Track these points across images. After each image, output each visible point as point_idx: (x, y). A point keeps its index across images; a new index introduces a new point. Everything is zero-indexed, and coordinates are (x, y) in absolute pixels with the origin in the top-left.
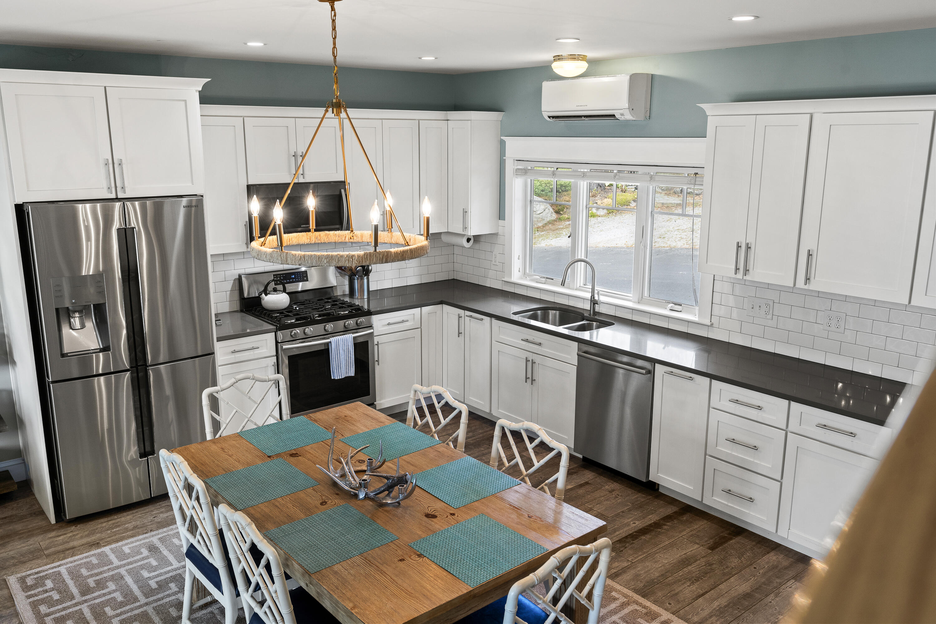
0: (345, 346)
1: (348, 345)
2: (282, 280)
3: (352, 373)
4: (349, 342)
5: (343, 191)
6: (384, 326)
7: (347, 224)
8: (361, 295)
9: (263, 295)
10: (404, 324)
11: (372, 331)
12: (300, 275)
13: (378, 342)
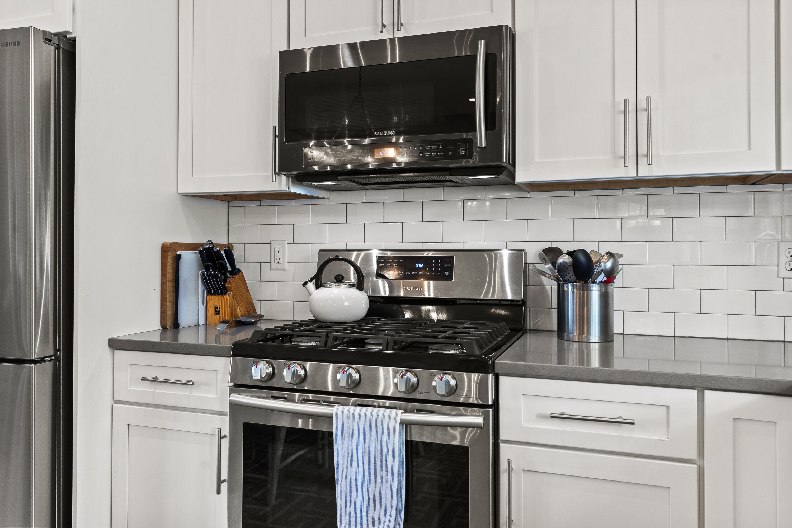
0: (373, 439)
1: (382, 441)
4: (385, 431)
5: (482, 44)
6: (542, 417)
7: (486, 129)
8: (581, 332)
9: (311, 286)
10: (625, 431)
11: (479, 420)
12: (437, 263)
13: (509, 463)
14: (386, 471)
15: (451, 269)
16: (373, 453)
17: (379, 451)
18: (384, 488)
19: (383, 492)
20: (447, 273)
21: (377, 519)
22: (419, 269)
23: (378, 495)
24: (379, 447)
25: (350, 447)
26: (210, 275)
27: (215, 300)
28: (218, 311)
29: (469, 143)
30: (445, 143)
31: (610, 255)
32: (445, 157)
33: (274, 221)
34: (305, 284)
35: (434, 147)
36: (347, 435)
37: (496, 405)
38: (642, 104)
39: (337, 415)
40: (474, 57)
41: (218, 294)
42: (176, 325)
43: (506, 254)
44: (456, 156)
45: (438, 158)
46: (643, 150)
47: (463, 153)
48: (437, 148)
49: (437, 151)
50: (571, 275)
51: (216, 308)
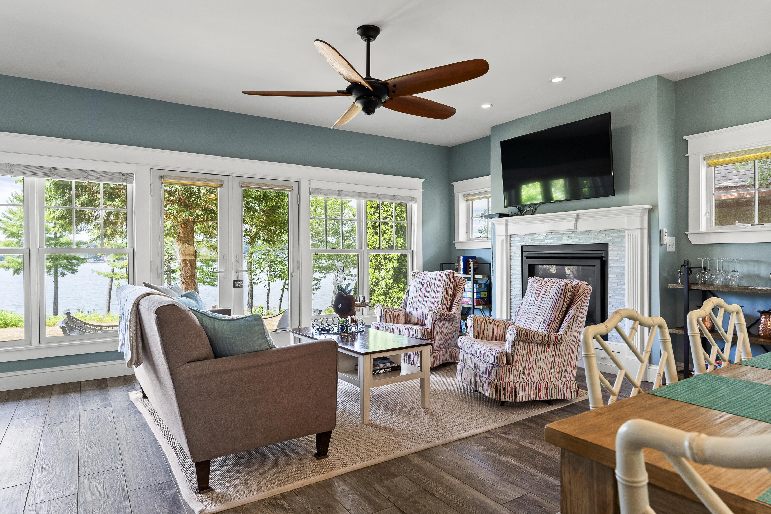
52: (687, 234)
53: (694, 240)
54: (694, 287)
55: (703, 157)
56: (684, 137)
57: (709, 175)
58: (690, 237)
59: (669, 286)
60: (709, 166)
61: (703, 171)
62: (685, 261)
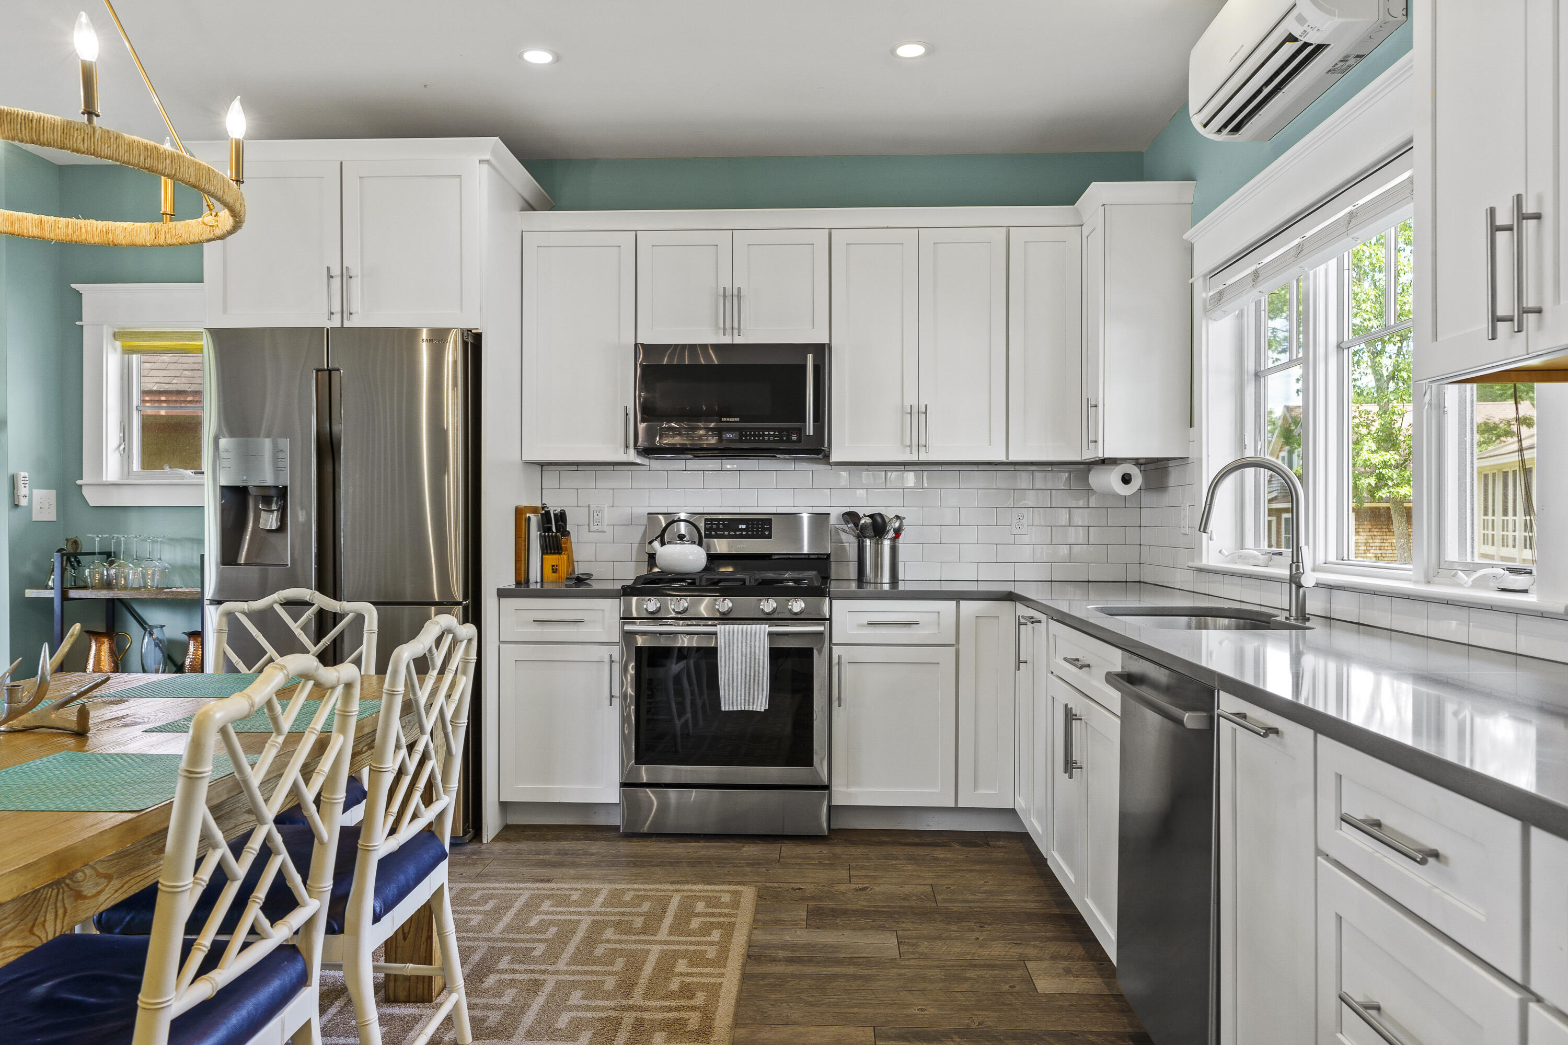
0: (748, 646)
1: (755, 646)
2: (721, 530)
3: (761, 704)
4: (758, 639)
5: (810, 357)
6: (862, 626)
7: (814, 421)
8: (876, 576)
9: (656, 544)
10: (913, 630)
11: (821, 628)
12: (758, 524)
13: (840, 657)
14: (759, 666)
15: (770, 530)
16: (748, 656)
17: (753, 654)
18: (757, 679)
19: (756, 682)
20: (767, 533)
21: (751, 701)
22: (742, 530)
23: (752, 684)
24: (753, 651)
25: (731, 653)
26: (552, 535)
27: (551, 559)
28: (555, 570)
29: (800, 431)
30: (781, 430)
31: (897, 517)
32: (781, 441)
33: (592, 485)
34: (650, 543)
35: (772, 433)
36: (729, 644)
37: (830, 619)
38: (922, 409)
39: (720, 631)
40: (804, 367)
41: (554, 554)
42: (527, 582)
43: (805, 517)
44: (789, 440)
45: (774, 441)
46: (922, 442)
47: (794, 438)
48: (774, 434)
49: (774, 436)
50: (870, 532)
51: (553, 566)
52: (81, 486)
53: (93, 498)
54: (73, 594)
55: (111, 332)
56: (73, 286)
57: (126, 370)
58: (86, 492)
59: (30, 593)
60: (128, 351)
61: (112, 362)
62: (67, 540)
